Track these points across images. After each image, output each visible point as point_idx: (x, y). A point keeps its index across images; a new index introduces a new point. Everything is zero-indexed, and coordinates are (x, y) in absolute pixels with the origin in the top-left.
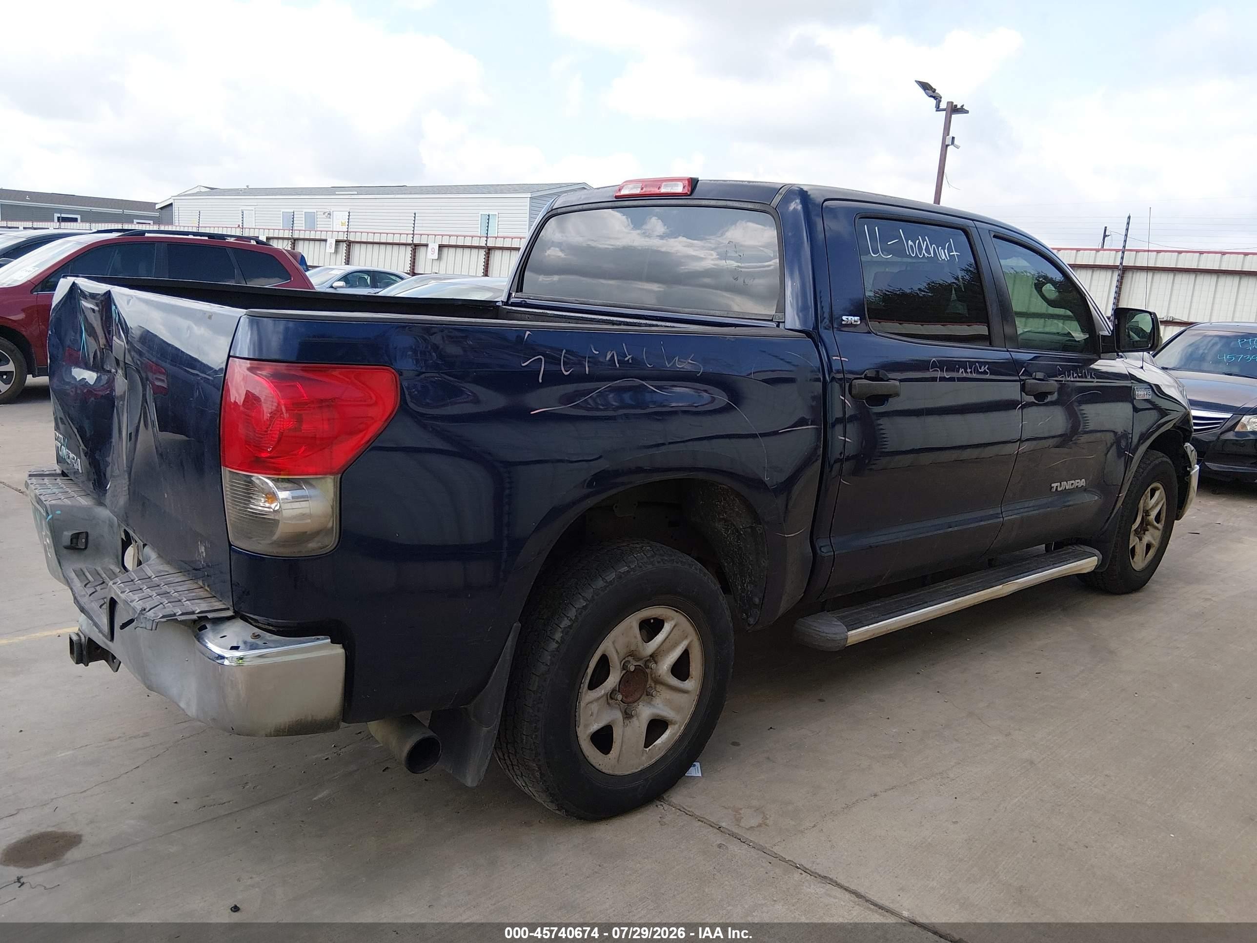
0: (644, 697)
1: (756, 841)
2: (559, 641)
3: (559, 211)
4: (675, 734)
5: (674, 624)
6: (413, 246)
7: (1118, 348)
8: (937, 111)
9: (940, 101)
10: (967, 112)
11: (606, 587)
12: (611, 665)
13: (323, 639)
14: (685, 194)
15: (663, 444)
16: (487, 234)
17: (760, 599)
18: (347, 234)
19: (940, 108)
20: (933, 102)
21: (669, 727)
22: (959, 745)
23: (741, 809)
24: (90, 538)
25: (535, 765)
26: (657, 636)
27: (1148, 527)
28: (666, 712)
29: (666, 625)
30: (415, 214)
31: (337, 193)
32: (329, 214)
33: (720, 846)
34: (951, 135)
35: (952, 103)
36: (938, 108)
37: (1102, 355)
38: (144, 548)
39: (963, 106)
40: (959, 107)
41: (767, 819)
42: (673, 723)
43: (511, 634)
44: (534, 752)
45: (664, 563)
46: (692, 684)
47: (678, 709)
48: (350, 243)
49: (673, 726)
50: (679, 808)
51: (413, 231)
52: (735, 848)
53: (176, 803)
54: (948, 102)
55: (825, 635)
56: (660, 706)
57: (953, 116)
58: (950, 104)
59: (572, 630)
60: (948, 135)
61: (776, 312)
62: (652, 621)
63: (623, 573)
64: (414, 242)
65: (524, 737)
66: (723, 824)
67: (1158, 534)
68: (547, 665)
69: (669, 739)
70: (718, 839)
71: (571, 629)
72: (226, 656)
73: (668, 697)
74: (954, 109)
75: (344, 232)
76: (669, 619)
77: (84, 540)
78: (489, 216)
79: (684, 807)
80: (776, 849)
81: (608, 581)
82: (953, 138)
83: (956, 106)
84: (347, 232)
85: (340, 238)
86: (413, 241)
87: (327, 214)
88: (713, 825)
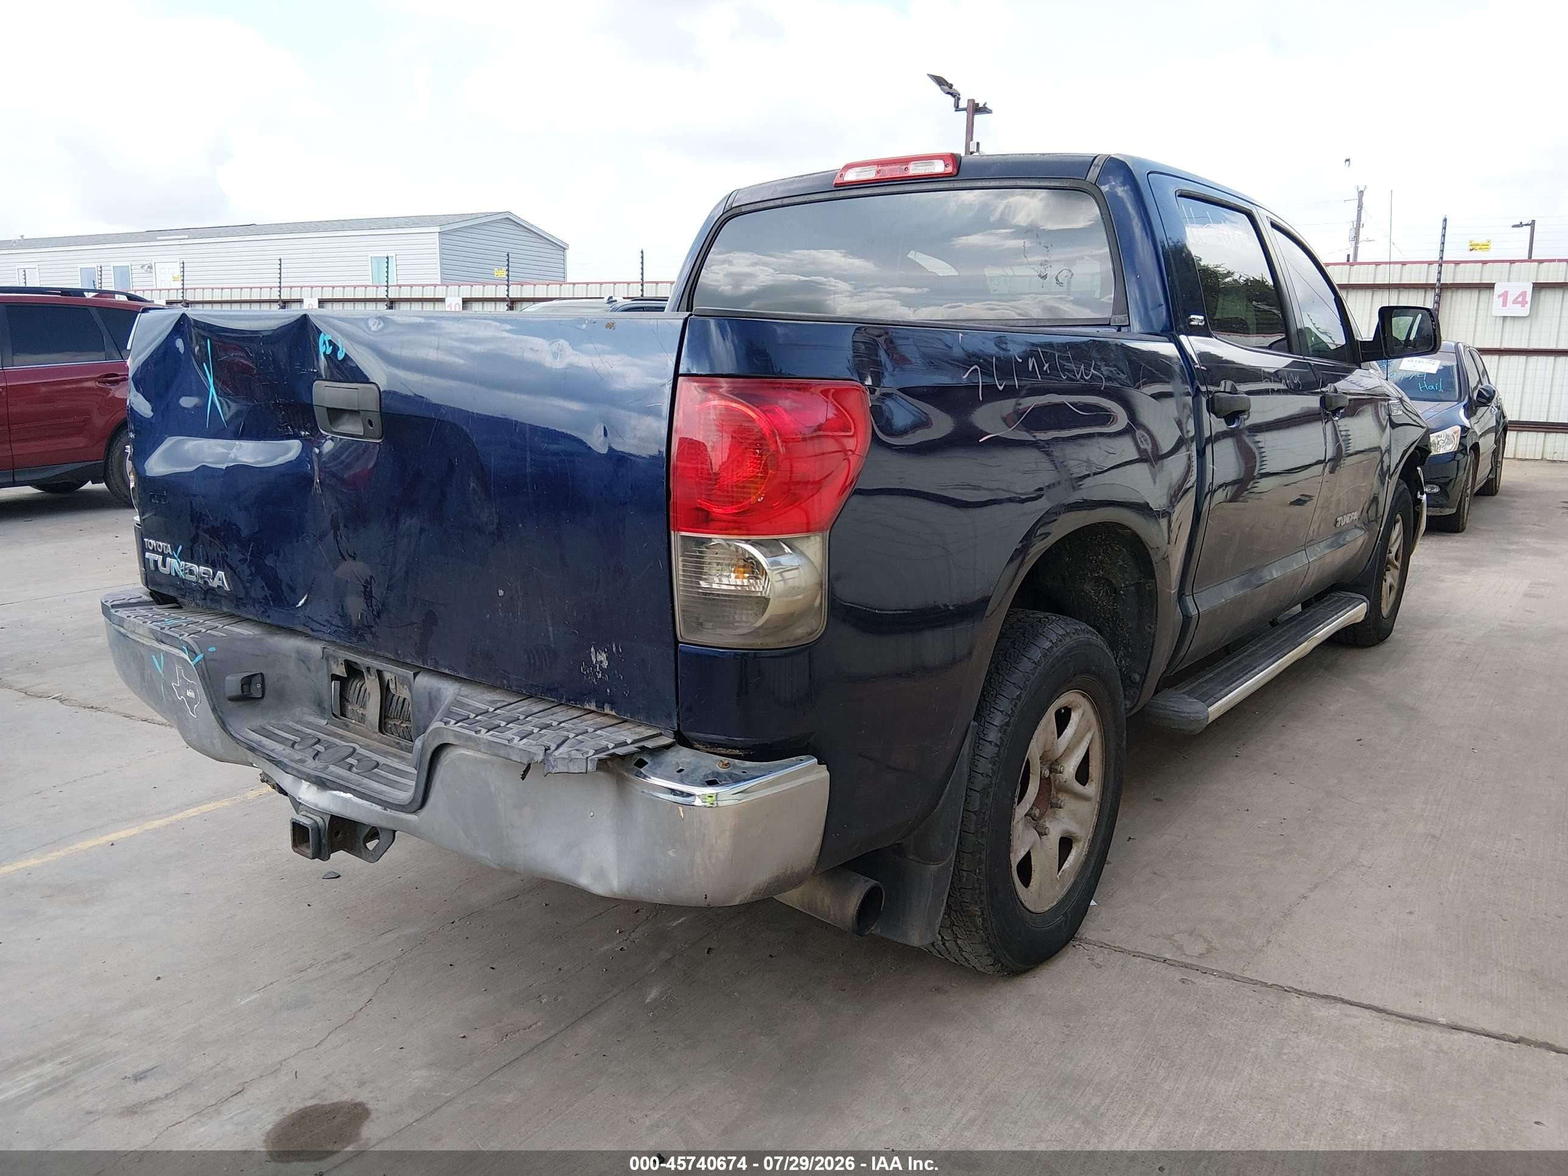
0: (1049, 811)
1: (1219, 970)
2: (998, 743)
3: (744, 209)
4: (1080, 854)
5: (1081, 712)
6: (280, 303)
7: (1387, 353)
8: (956, 111)
9: (959, 99)
10: (989, 112)
11: (1035, 668)
12: (1031, 771)
13: (807, 760)
14: (949, 175)
15: (1088, 475)
16: (387, 281)
17: (1141, 675)
18: (183, 293)
19: (960, 107)
20: (951, 100)
21: (1073, 845)
22: (1346, 829)
23: (1173, 935)
24: (266, 681)
25: (977, 909)
26: (1066, 730)
27: (1388, 566)
28: (1074, 828)
29: (1073, 714)
30: (280, 260)
31: (158, 238)
32: (148, 267)
33: (1183, 981)
34: (976, 139)
35: (973, 100)
36: (958, 107)
37: (1362, 364)
38: (415, 678)
39: (985, 104)
40: (981, 106)
41: (1210, 942)
42: (1077, 840)
43: (968, 736)
44: (978, 892)
45: (1078, 634)
46: (1092, 789)
47: (1081, 823)
48: (188, 304)
49: (1077, 844)
50: (1100, 945)
51: (280, 282)
52: (1202, 981)
53: (464, 1037)
54: (969, 100)
55: (1186, 715)
56: (1066, 820)
57: (976, 117)
58: (971, 101)
59: (1010, 728)
60: (972, 140)
61: (1114, 314)
62: (1063, 711)
63: (1047, 650)
64: (282, 298)
65: (965, 874)
66: (1167, 956)
67: (1396, 573)
68: (987, 775)
69: (1076, 861)
70: (1178, 975)
71: (1009, 726)
72: (697, 793)
73: (1072, 808)
74: (977, 109)
75: (177, 290)
76: (1077, 707)
77: (259, 686)
78: (387, 258)
79: (1107, 943)
80: (1247, 974)
81: (1036, 660)
82: (978, 144)
83: (978, 104)
84: (183, 289)
85: (173, 298)
86: (280, 296)
87: (146, 267)
88: (1155, 959)
